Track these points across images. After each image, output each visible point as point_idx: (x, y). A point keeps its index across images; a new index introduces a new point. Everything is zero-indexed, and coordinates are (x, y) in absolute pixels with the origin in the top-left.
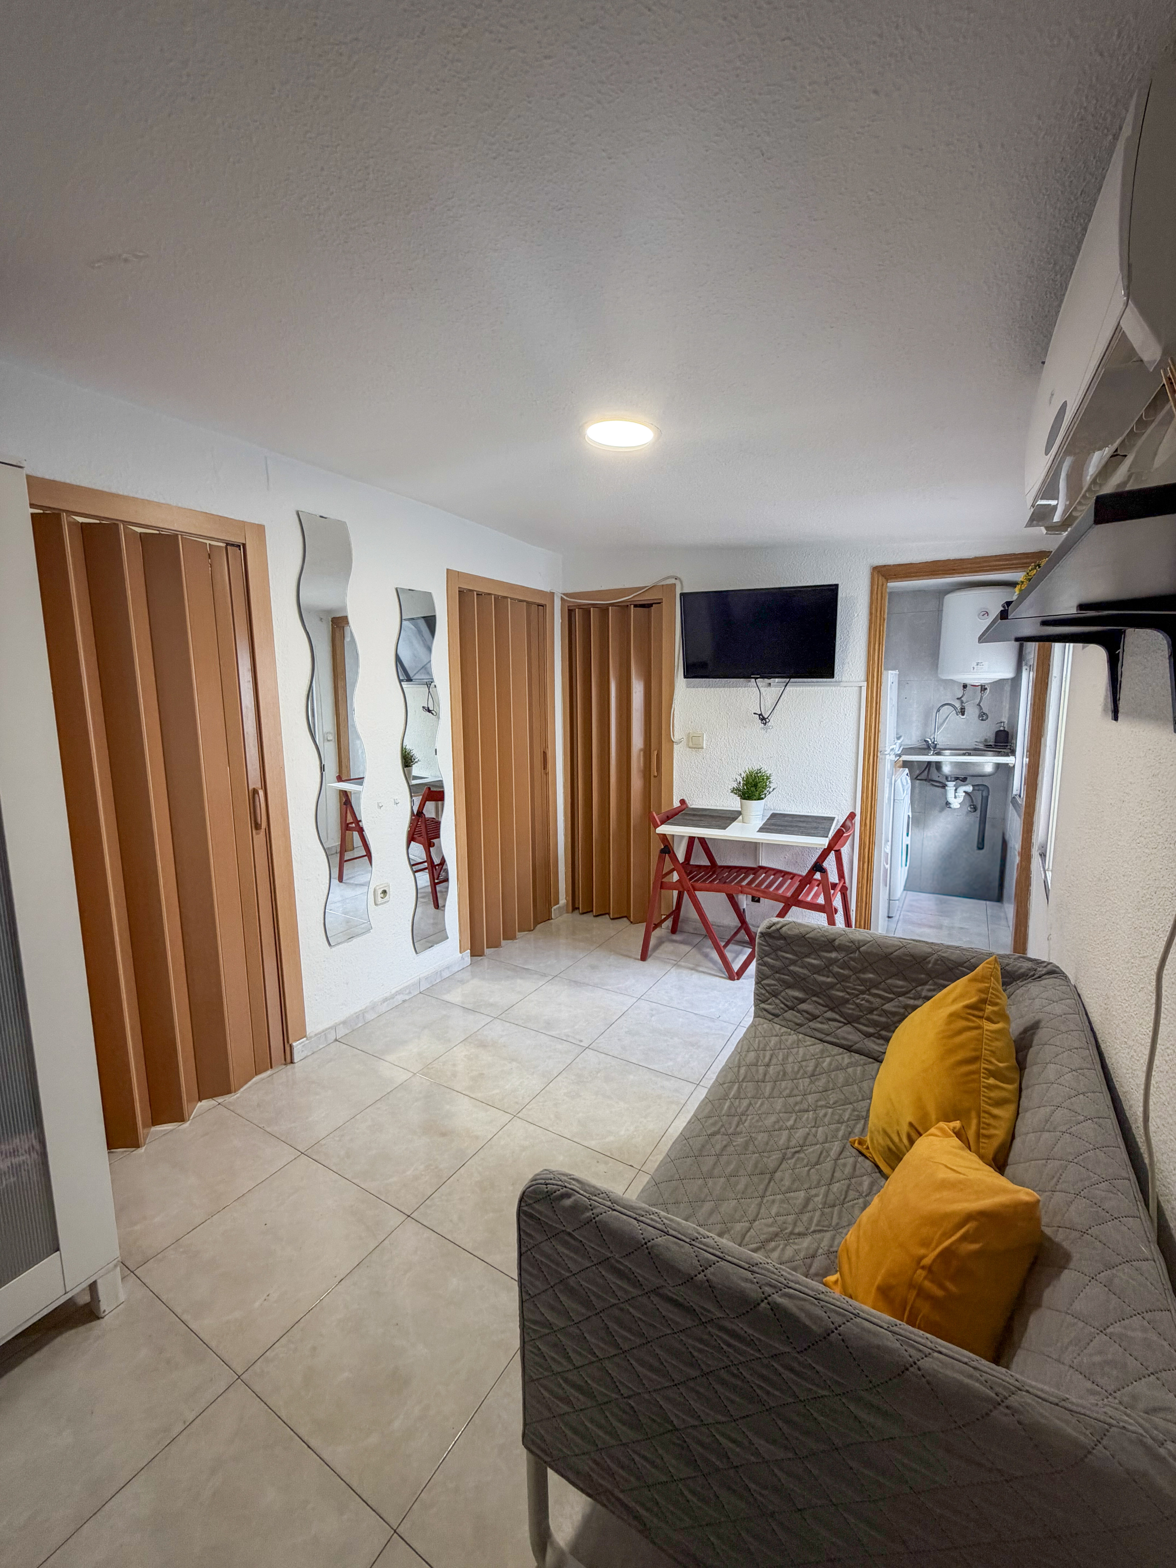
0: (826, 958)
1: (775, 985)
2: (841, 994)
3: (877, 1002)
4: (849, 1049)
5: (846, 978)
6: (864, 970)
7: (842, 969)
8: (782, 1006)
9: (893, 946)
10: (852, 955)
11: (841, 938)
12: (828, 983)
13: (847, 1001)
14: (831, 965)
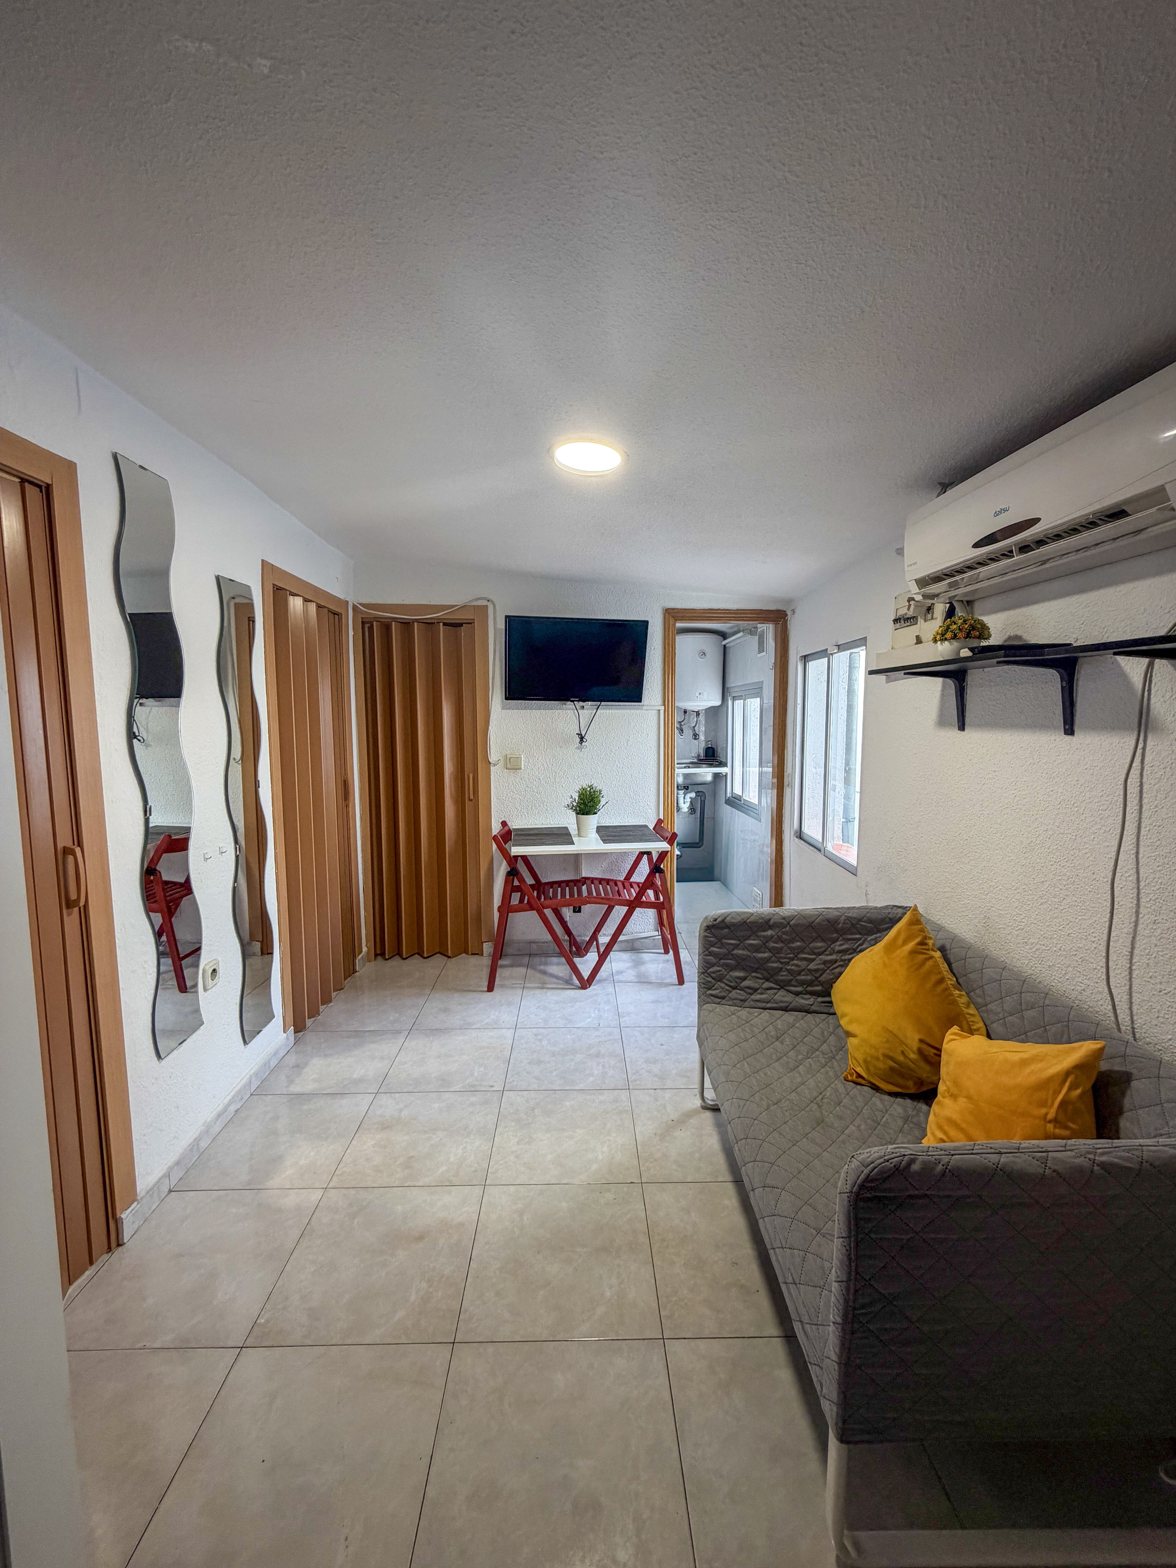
0: (764, 936)
1: (720, 971)
2: (775, 965)
3: (803, 964)
4: (786, 1009)
5: (779, 951)
6: (793, 941)
7: (776, 943)
8: (727, 988)
9: (814, 915)
10: (783, 930)
11: (775, 917)
12: (765, 958)
13: (781, 969)
14: (767, 942)
